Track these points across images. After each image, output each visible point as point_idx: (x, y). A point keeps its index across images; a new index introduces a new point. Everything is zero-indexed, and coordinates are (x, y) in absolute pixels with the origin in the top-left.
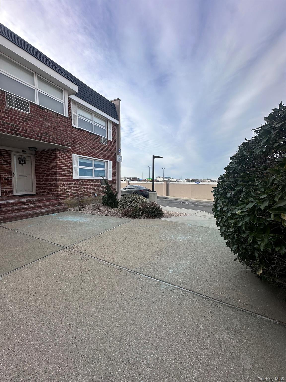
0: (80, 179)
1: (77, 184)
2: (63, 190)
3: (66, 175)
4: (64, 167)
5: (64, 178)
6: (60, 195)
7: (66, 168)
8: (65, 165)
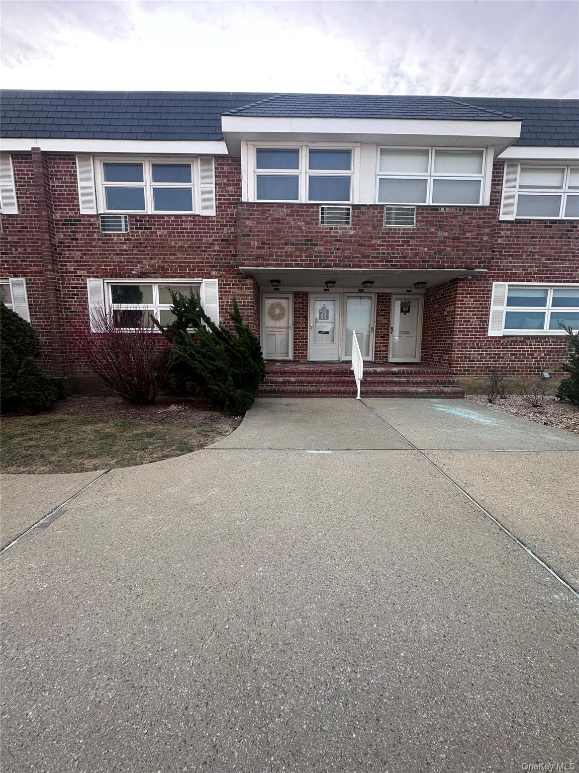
0: (504, 337)
1: (495, 348)
2: (462, 358)
3: (472, 328)
4: (469, 311)
5: (468, 335)
6: (455, 367)
7: (473, 315)
8: (474, 308)
